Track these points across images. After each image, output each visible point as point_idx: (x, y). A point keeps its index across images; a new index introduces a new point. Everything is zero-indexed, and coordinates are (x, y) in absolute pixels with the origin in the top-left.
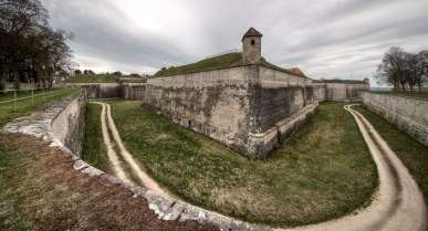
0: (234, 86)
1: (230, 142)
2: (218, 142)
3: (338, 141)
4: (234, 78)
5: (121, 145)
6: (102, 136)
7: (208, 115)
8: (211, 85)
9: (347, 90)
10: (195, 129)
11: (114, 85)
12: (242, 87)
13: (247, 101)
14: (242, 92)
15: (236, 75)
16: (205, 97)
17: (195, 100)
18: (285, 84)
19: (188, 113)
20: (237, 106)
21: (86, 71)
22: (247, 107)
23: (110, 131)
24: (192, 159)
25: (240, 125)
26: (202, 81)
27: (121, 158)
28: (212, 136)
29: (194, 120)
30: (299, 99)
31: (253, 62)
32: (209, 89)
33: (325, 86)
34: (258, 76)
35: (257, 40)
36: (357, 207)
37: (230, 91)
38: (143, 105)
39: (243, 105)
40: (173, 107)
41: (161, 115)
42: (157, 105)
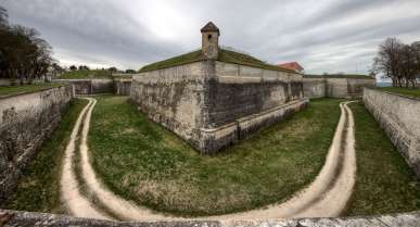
0: (194, 82)
1: (188, 137)
2: (178, 136)
3: (303, 138)
4: (194, 73)
5: (84, 139)
6: (71, 131)
7: (174, 111)
8: (177, 80)
9: (349, 86)
10: (164, 124)
11: (106, 81)
12: (200, 82)
13: (202, 96)
14: (200, 87)
15: (196, 70)
16: (173, 92)
17: (166, 96)
18: (257, 79)
19: (160, 108)
20: (195, 102)
21: (81, 67)
22: (202, 102)
23: (82, 126)
24: (143, 153)
25: (197, 121)
26: (171, 76)
27: (77, 151)
28: (176, 131)
29: (164, 115)
30: (278, 95)
31: (209, 57)
32: (177, 84)
33: (325, 82)
34: (214, 71)
35: (214, 35)
36: (273, 202)
37: (191, 87)
38: (129, 101)
39: (199, 100)
40: (149, 103)
41: (141, 111)
42: (139, 101)
